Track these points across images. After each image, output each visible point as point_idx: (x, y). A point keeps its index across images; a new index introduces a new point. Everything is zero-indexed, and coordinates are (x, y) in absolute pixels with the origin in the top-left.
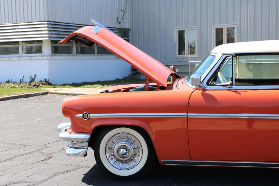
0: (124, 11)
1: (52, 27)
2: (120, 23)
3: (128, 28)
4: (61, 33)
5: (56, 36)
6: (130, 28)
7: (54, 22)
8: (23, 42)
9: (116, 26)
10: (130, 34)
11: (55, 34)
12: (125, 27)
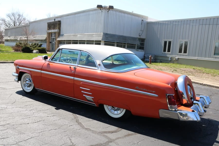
0: (143, 31)
1: (105, 36)
2: (140, 36)
3: (144, 38)
4: (108, 38)
5: (106, 39)
6: (145, 38)
7: (106, 33)
9: (139, 37)
10: (145, 41)
11: (105, 38)
12: (143, 38)
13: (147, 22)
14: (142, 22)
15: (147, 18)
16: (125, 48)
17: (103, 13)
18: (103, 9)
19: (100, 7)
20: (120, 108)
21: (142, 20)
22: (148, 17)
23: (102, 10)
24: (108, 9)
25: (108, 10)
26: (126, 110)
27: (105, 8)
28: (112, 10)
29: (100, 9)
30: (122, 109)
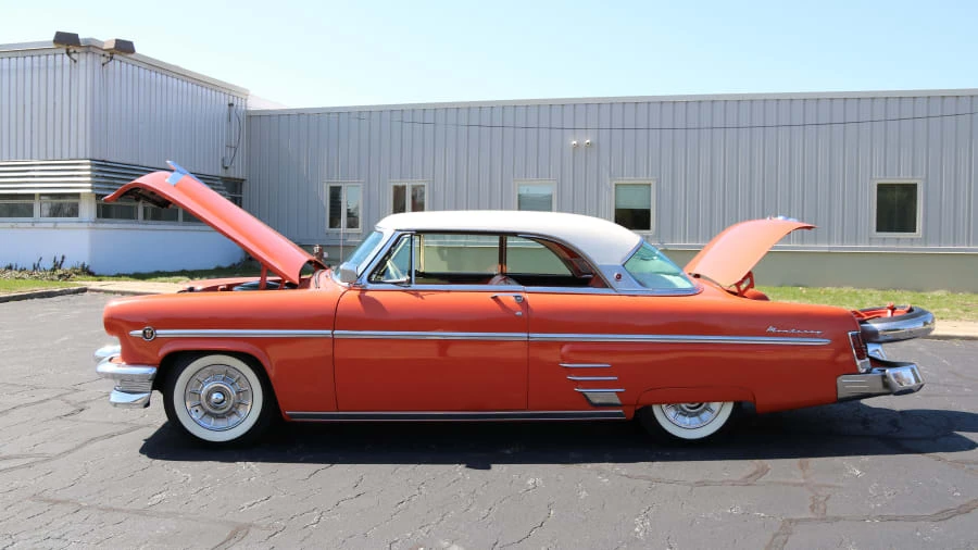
0: (235, 148)
1: (100, 171)
2: (226, 168)
3: (241, 177)
5: (107, 187)
6: (245, 178)
7: (104, 161)
8: (42, 195)
9: (221, 172)
10: (245, 187)
11: (105, 183)
12: (236, 177)
13: (247, 111)
14: (230, 111)
15: (244, 94)
16: (177, 219)
17: (82, 71)
18: (78, 50)
19: (66, 41)
20: (708, 402)
21: (231, 105)
22: (247, 90)
23: (74, 56)
24: (102, 53)
25: (104, 60)
26: (735, 404)
27: (91, 47)
28: (121, 58)
29: (65, 51)
30: (715, 406)
